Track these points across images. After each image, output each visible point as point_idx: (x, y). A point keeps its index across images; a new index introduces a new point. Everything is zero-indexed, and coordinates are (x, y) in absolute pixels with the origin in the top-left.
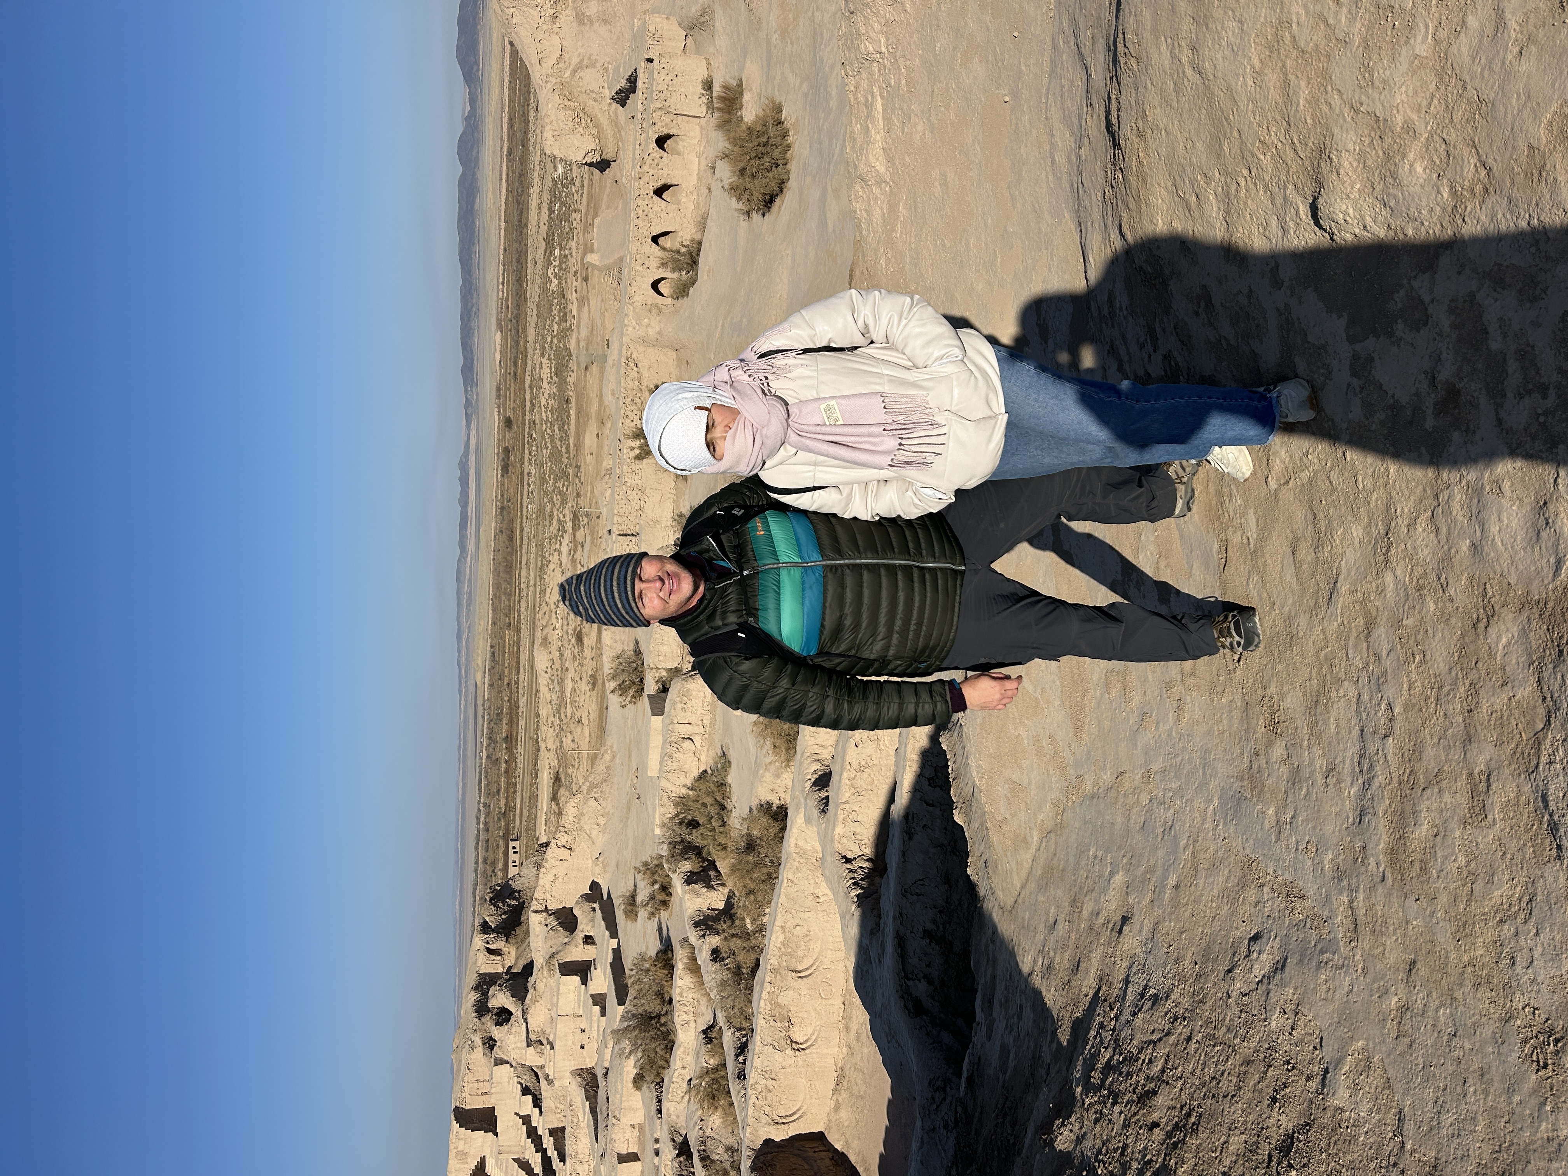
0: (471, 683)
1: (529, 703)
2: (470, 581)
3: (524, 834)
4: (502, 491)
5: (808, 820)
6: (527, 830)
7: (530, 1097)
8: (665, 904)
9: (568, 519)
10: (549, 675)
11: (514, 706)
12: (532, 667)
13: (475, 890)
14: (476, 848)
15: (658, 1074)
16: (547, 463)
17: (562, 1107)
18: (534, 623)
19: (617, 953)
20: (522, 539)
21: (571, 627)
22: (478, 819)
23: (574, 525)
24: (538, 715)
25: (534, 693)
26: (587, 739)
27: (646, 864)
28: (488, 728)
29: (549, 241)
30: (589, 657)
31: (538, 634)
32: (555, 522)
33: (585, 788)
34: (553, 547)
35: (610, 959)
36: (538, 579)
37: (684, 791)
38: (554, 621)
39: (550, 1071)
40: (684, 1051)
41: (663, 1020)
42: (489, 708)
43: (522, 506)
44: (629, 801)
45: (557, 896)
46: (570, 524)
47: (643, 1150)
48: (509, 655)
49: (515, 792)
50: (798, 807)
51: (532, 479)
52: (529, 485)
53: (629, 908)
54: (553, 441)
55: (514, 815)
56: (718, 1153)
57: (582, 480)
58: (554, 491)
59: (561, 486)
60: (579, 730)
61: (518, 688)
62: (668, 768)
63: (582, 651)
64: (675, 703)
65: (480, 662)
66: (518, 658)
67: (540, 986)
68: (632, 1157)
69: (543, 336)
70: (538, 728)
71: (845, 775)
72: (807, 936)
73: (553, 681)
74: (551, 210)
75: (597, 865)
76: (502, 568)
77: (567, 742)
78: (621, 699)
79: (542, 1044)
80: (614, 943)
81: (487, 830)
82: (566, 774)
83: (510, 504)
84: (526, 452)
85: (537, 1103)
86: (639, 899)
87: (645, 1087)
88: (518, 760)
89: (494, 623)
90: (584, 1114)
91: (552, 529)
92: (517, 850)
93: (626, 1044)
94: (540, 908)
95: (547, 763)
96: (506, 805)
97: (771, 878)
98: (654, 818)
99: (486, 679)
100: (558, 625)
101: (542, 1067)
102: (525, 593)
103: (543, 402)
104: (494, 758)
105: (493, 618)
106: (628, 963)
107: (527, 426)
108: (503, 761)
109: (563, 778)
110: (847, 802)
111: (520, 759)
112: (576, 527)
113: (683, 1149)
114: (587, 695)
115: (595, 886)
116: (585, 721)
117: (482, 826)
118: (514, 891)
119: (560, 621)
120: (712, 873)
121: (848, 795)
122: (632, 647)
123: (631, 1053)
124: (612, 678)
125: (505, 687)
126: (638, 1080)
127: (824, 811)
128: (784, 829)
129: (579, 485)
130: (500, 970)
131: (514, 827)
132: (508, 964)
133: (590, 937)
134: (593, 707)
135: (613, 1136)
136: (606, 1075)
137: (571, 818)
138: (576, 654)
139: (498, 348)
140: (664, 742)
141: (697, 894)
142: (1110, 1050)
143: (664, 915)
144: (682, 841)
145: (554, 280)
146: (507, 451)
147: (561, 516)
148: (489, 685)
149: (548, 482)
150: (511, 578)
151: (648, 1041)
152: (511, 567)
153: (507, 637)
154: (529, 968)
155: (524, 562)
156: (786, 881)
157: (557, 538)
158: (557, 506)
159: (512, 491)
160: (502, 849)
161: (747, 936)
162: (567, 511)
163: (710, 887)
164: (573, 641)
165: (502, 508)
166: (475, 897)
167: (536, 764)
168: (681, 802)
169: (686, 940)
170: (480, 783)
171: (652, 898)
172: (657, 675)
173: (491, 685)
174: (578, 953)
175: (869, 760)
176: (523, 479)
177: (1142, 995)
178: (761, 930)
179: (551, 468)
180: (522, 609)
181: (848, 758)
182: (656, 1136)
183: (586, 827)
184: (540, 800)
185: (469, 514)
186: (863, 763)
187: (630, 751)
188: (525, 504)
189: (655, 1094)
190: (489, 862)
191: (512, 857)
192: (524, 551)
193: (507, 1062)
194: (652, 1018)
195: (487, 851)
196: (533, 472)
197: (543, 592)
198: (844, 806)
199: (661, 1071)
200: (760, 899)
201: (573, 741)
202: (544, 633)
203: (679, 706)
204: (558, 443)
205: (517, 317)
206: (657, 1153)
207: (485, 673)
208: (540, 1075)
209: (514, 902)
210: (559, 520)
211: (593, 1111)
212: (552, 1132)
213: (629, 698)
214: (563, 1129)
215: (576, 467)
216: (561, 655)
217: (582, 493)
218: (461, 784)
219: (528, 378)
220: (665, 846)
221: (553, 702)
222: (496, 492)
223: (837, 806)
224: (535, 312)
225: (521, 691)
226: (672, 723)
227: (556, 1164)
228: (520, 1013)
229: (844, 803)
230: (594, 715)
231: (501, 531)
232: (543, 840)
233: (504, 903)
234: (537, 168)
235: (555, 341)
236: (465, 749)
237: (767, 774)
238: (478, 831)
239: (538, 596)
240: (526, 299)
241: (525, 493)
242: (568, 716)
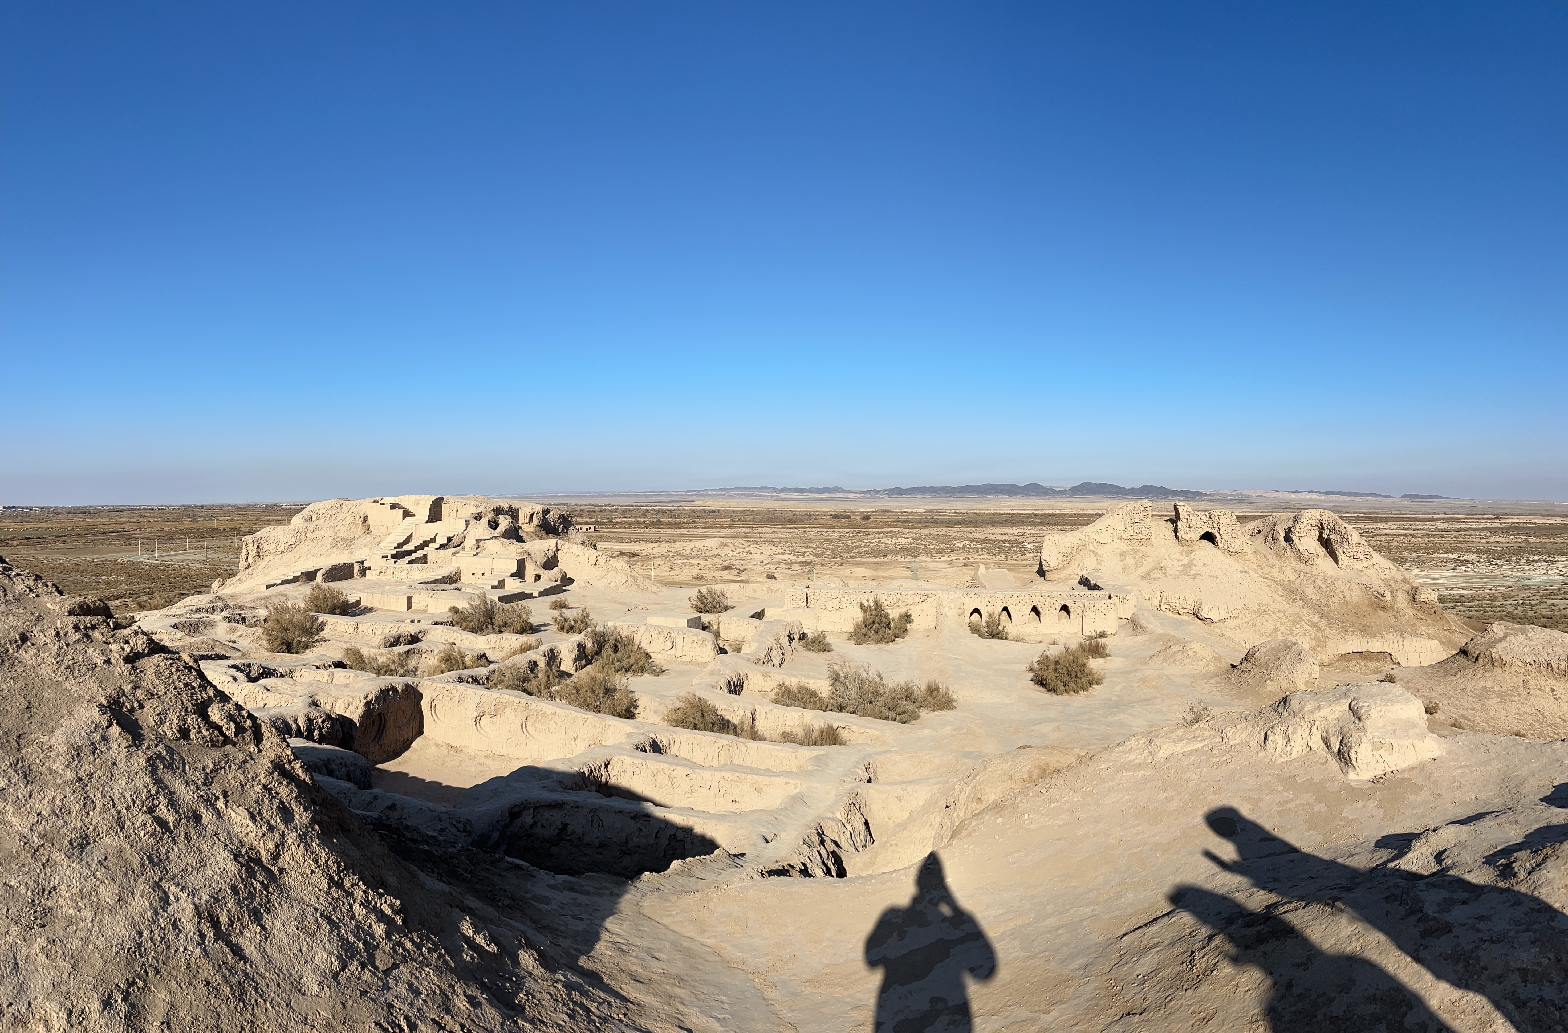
0: (695, 498)
1: (683, 536)
2: (761, 495)
3: (599, 534)
4: (821, 515)
5: (629, 735)
6: (606, 536)
7: (446, 542)
8: (562, 628)
9: (806, 558)
10: (702, 548)
11: (680, 526)
12: (708, 537)
13: (571, 505)
15: (457, 623)
16: (842, 543)
17: (439, 562)
18: (736, 538)
19: (530, 596)
20: (791, 528)
21: (734, 562)
22: (608, 505)
23: (803, 563)
24: (676, 542)
25: (690, 539)
26: (662, 575)
27: (588, 615)
28: (666, 510)
29: (985, 541)
31: (729, 540)
32: (804, 550)
33: (634, 574)
34: (786, 549)
35: (526, 592)
36: (765, 539)
37: (637, 642)
38: (738, 550)
39: (461, 554)
40: (471, 640)
41: (489, 626)
42: (679, 510)
43: (812, 528)
44: (626, 604)
45: (565, 557)
46: (803, 560)
48: (714, 522)
49: (625, 529)
50: (637, 728)
51: (830, 534)
52: (826, 532)
53: (558, 605)
54: (857, 547)
55: (613, 528)
56: (412, 663)
57: (832, 567)
58: (824, 548)
59: (828, 553)
60: (666, 569)
61: (692, 528)
62: (653, 631)
63: (719, 570)
64: (697, 635)
65: (709, 503)
66: (712, 528)
67: (511, 547)
68: (410, 606)
69: (925, 539)
70: (667, 542)
71: (666, 766)
72: (549, 731)
73: (699, 551)
74: (1004, 541)
75: (585, 582)
76: (770, 516)
77: (658, 561)
78: (695, 597)
79: (477, 549)
80: (536, 594)
81: (601, 511)
82: (638, 561)
83: (812, 520)
84: (848, 530)
85: (442, 546)
86: (564, 610)
87: (450, 614)
89: (734, 512)
90: (434, 576)
91: (799, 548)
92: (591, 531)
93: (476, 602)
94: (559, 546)
95: (645, 548)
96: (617, 522)
97: (586, 706)
98: (619, 621)
99: (698, 508)
100: (735, 554)
101: (463, 549)
102: (755, 531)
103: (882, 540)
104: (647, 514)
105: (738, 511)
106: (525, 603)
107: (866, 530)
108: (645, 520)
109: (635, 559)
110: (647, 767)
111: (646, 531)
112: (800, 564)
113: (414, 639)
114: (689, 574)
115: (571, 581)
116: (672, 572)
117: (604, 508)
118: (567, 529)
119: (738, 555)
120: (584, 662)
121: (652, 767)
122: (730, 604)
123: (472, 605)
124: (709, 591)
125: (692, 520)
126: (455, 610)
127: (637, 748)
128: (620, 716)
129: (828, 565)
130: (520, 522)
131: (603, 528)
132: (523, 527)
133: (539, 579)
134: (684, 578)
135: (421, 594)
136: (457, 589)
137: (615, 565)
138: (719, 566)
139: (914, 511)
140: (671, 628)
141: (571, 651)
143: (555, 628)
144: (605, 641)
145: (962, 545)
146: (848, 517)
147: (808, 554)
149: (829, 544)
150: (764, 522)
151: (478, 616)
152: (772, 522)
153: (726, 520)
154: (520, 540)
155: (775, 530)
156: (586, 717)
157: (793, 552)
158: (814, 551)
159: (822, 521)
160: (591, 521)
161: (548, 687)
162: (811, 557)
163: (575, 661)
164: (725, 564)
165: (810, 515)
167: (643, 541)
168: (630, 641)
169: (541, 643)
170: (631, 506)
171: (566, 620)
172: (713, 623)
173: (693, 511)
174: (530, 571)
175: (677, 785)
176: (830, 528)
178: (551, 697)
179: (839, 547)
180: (744, 530)
181: (678, 768)
182: (422, 622)
183: (609, 575)
184: (620, 544)
186: (675, 780)
187: (659, 604)
188: (813, 530)
189: (447, 621)
190: (582, 513)
191: (584, 527)
192: (783, 530)
193: (467, 527)
194: (491, 619)
195: (588, 512)
196: (835, 534)
197: (757, 543)
198: (644, 764)
199: (460, 625)
200: (572, 696)
201: (659, 565)
202: (730, 544)
203: (695, 639)
204: (856, 551)
205: (935, 522)
206: (412, 623)
207: (702, 506)
208: (459, 548)
209: (560, 529)
210: (805, 552)
211: (436, 582)
212: (426, 556)
213: (695, 603)
214: (427, 563)
215: (841, 563)
216: (715, 556)
217: (825, 568)
218: (630, 494)
219: (897, 530)
220: (602, 629)
221: (684, 551)
222: (820, 511)
223: (644, 759)
224: (940, 533)
225: (690, 530)
226: (684, 634)
227: (408, 559)
228: (496, 535)
229: (646, 764)
230: (678, 579)
231: (794, 515)
232: (598, 547)
233: (561, 523)
234: (1029, 532)
235: (923, 547)
237: (657, 704)
238: (600, 506)
239: (754, 540)
240: (947, 527)
241: (821, 530)
242: (676, 562)
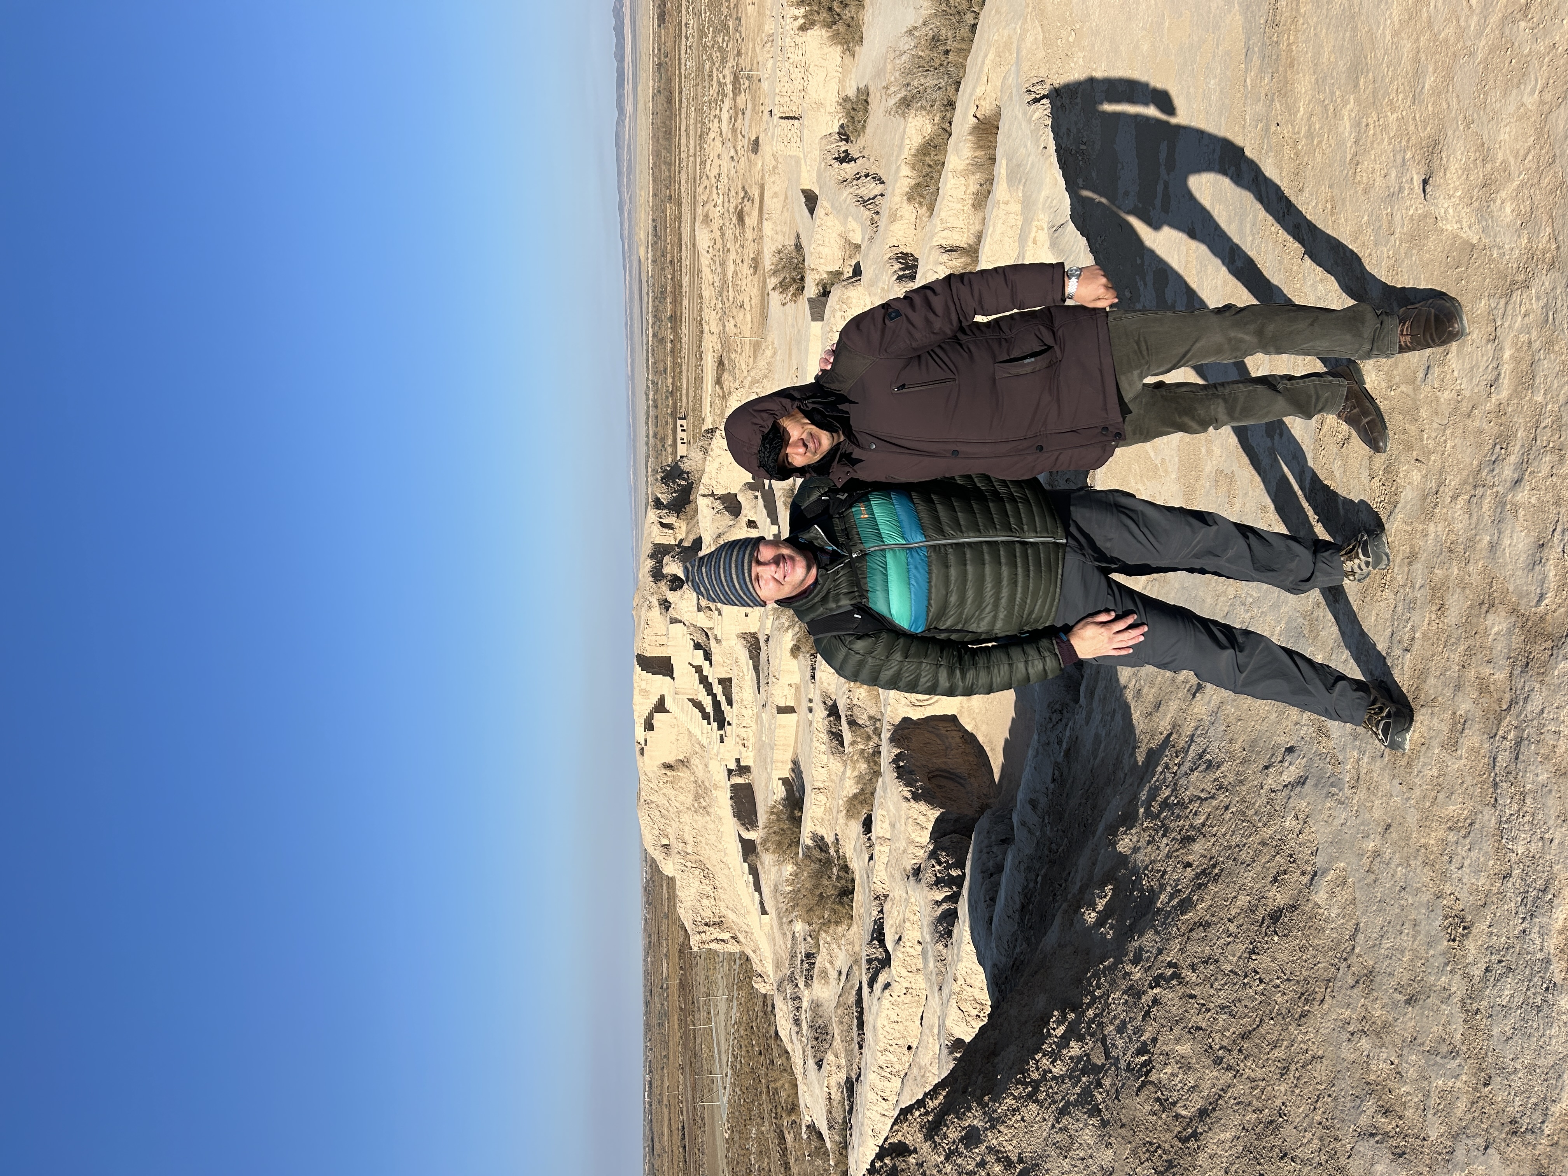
0: (634, 258)
1: (692, 283)
2: (629, 146)
3: (690, 413)
4: (659, 44)
6: (694, 410)
7: (701, 652)
9: (728, 81)
10: (711, 255)
11: (677, 285)
12: (694, 245)
13: (647, 461)
14: (647, 423)
16: (705, 13)
17: (729, 662)
18: (695, 197)
20: (680, 101)
21: (733, 205)
22: (647, 395)
23: (734, 88)
24: (701, 297)
25: (696, 273)
26: (749, 325)
28: (653, 306)
30: (750, 239)
31: (699, 211)
32: (714, 83)
34: (713, 113)
36: (698, 148)
38: (715, 196)
39: (718, 632)
42: (653, 285)
43: (680, 63)
45: (723, 483)
46: (730, 87)
47: (799, 705)
48: (671, 230)
49: (681, 372)
51: (690, 31)
52: (687, 38)
55: (681, 394)
57: (743, 35)
58: (713, 46)
59: (720, 40)
60: (741, 315)
61: (680, 266)
63: (744, 232)
65: (642, 235)
66: (680, 234)
68: (790, 710)
70: (701, 310)
73: (715, 262)
76: (661, 134)
77: (730, 326)
81: (656, 407)
82: (729, 358)
83: (667, 60)
85: (708, 657)
87: (801, 656)
88: (683, 341)
89: (655, 195)
90: (748, 670)
91: (711, 91)
92: (685, 428)
94: (707, 492)
95: (711, 345)
96: (673, 384)
99: (649, 255)
100: (719, 202)
101: (711, 630)
102: (685, 163)
104: (660, 337)
105: (653, 189)
108: (669, 340)
109: (726, 362)
111: (685, 340)
112: (736, 92)
113: (833, 711)
114: (749, 280)
116: (747, 306)
117: (651, 402)
118: (683, 472)
119: (721, 197)
122: (793, 241)
123: (788, 627)
125: (668, 265)
126: (795, 650)
129: (740, 40)
130: (672, 543)
131: (681, 406)
132: (679, 537)
133: (753, 521)
134: (755, 292)
135: (773, 692)
136: (767, 641)
138: (738, 234)
142: (1169, 789)
147: (721, 76)
148: (653, 261)
149: (707, 36)
150: (670, 146)
152: (670, 133)
153: (668, 211)
154: (698, 543)
155: (683, 128)
157: (716, 102)
158: (717, 65)
159: (669, 44)
160: (671, 426)
162: (726, 72)
164: (734, 219)
165: (660, 65)
166: (647, 468)
167: (700, 346)
170: (648, 360)
172: (817, 277)
173: (655, 262)
176: (679, 30)
177: (1201, 757)
179: (710, 19)
180: (683, 182)
182: (810, 697)
184: (704, 382)
185: (626, 70)
188: (683, 61)
189: (810, 662)
190: (659, 437)
191: (680, 434)
192: (682, 117)
193: (680, 622)
195: (657, 426)
196: (691, 22)
197: (703, 163)
201: (735, 326)
202: (706, 209)
206: (811, 710)
207: (647, 247)
208: (710, 635)
209: (683, 482)
210: (719, 82)
211: (756, 668)
212: (721, 681)
213: (790, 297)
214: (730, 680)
215: (737, 19)
216: (723, 235)
217: (743, 51)
218: (629, 361)
221: (715, 284)
222: (653, 45)
225: (684, 270)
226: (831, 331)
227: (724, 706)
230: (756, 301)
231: (659, 92)
233: (673, 481)
236: (631, 325)
238: (648, 408)
239: (698, 167)
241: (683, 47)
242: (731, 301)
